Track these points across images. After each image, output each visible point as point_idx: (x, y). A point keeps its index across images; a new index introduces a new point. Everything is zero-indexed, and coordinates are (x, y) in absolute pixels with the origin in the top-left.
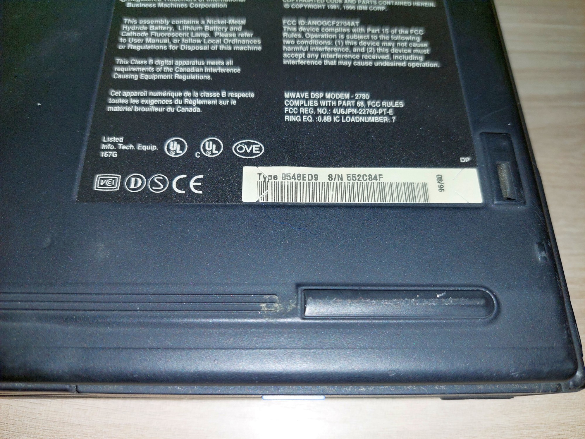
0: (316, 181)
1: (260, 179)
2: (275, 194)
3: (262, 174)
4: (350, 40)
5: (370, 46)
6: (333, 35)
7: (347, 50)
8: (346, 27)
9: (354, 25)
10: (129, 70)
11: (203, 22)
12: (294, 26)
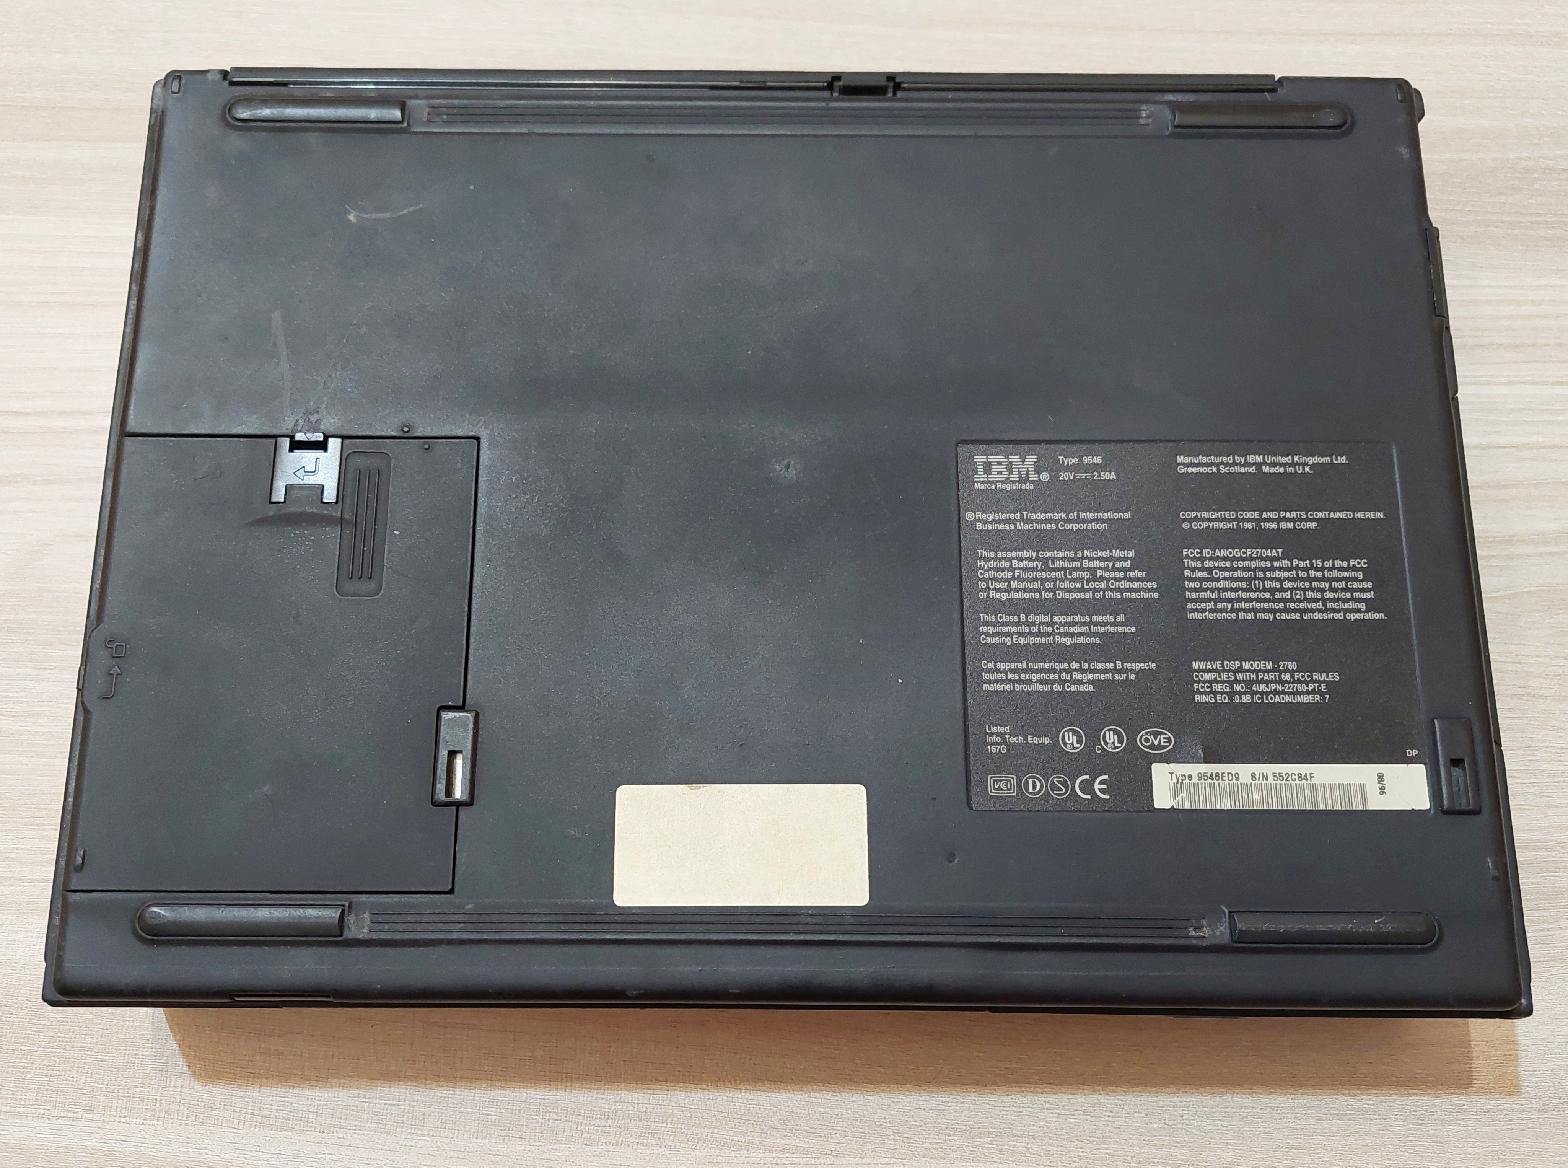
0: (1237, 781)
1: (1172, 780)
2: (1190, 798)
3: (1173, 773)
4: (1271, 579)
5: (1298, 589)
6: (1248, 571)
7: (1267, 595)
8: (1266, 559)
9: (1276, 554)
10: (998, 629)
11: (1080, 554)
12: (1198, 559)
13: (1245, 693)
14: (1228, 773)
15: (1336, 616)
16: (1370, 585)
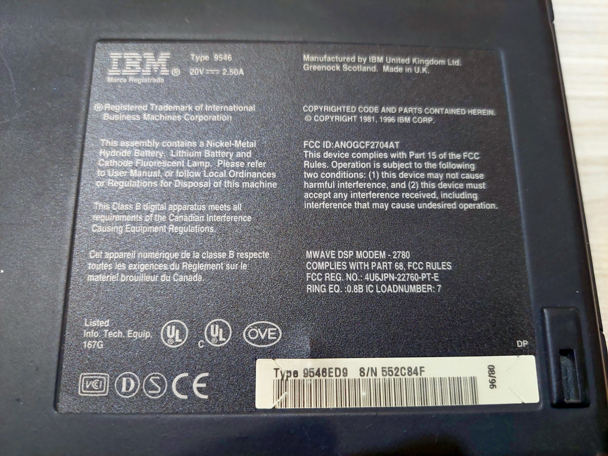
0: (345, 378)
1: (276, 377)
2: (295, 397)
3: (279, 369)
4: (388, 170)
5: (413, 179)
6: (366, 162)
7: (383, 185)
8: (383, 150)
9: (393, 146)
10: (110, 218)
11: (202, 144)
12: (317, 150)
13: (357, 283)
14: (336, 369)
15: (449, 206)
16: (481, 176)
